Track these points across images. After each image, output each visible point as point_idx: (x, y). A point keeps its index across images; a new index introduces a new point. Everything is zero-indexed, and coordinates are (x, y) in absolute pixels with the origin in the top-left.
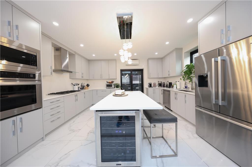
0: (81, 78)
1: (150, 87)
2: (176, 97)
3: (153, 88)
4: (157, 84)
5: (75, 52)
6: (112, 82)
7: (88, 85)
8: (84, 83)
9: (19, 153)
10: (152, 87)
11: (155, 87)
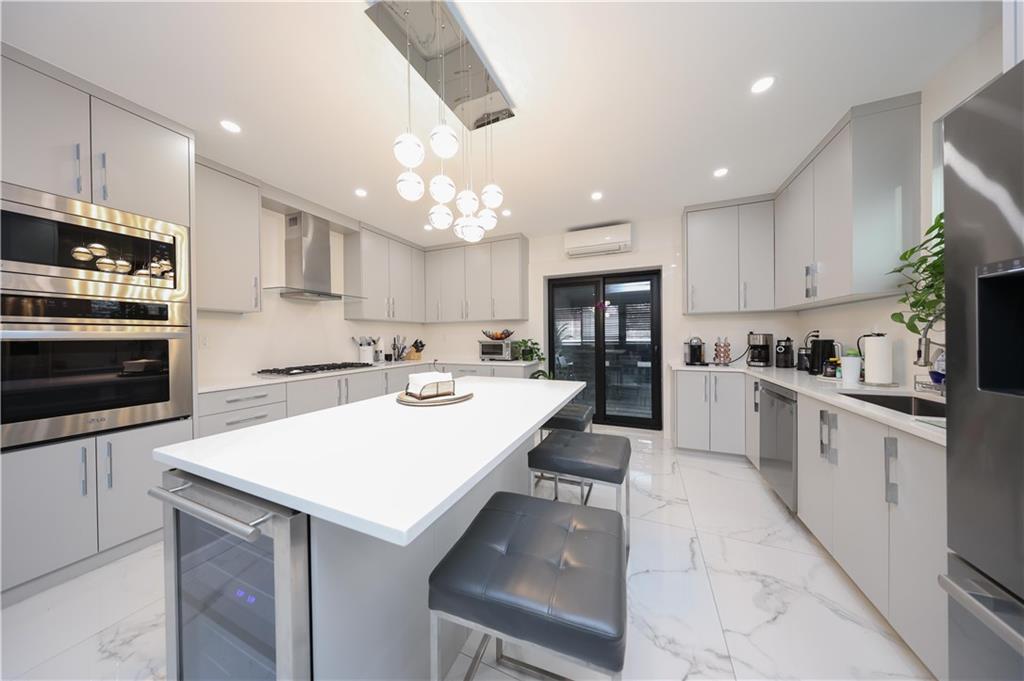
0: (385, 316)
1: (691, 363)
2: (825, 442)
3: (712, 368)
4: (739, 346)
5: (360, 222)
6: (507, 334)
7: (418, 346)
8: (405, 339)
9: (101, 549)
10: (707, 365)
11: (726, 365)
